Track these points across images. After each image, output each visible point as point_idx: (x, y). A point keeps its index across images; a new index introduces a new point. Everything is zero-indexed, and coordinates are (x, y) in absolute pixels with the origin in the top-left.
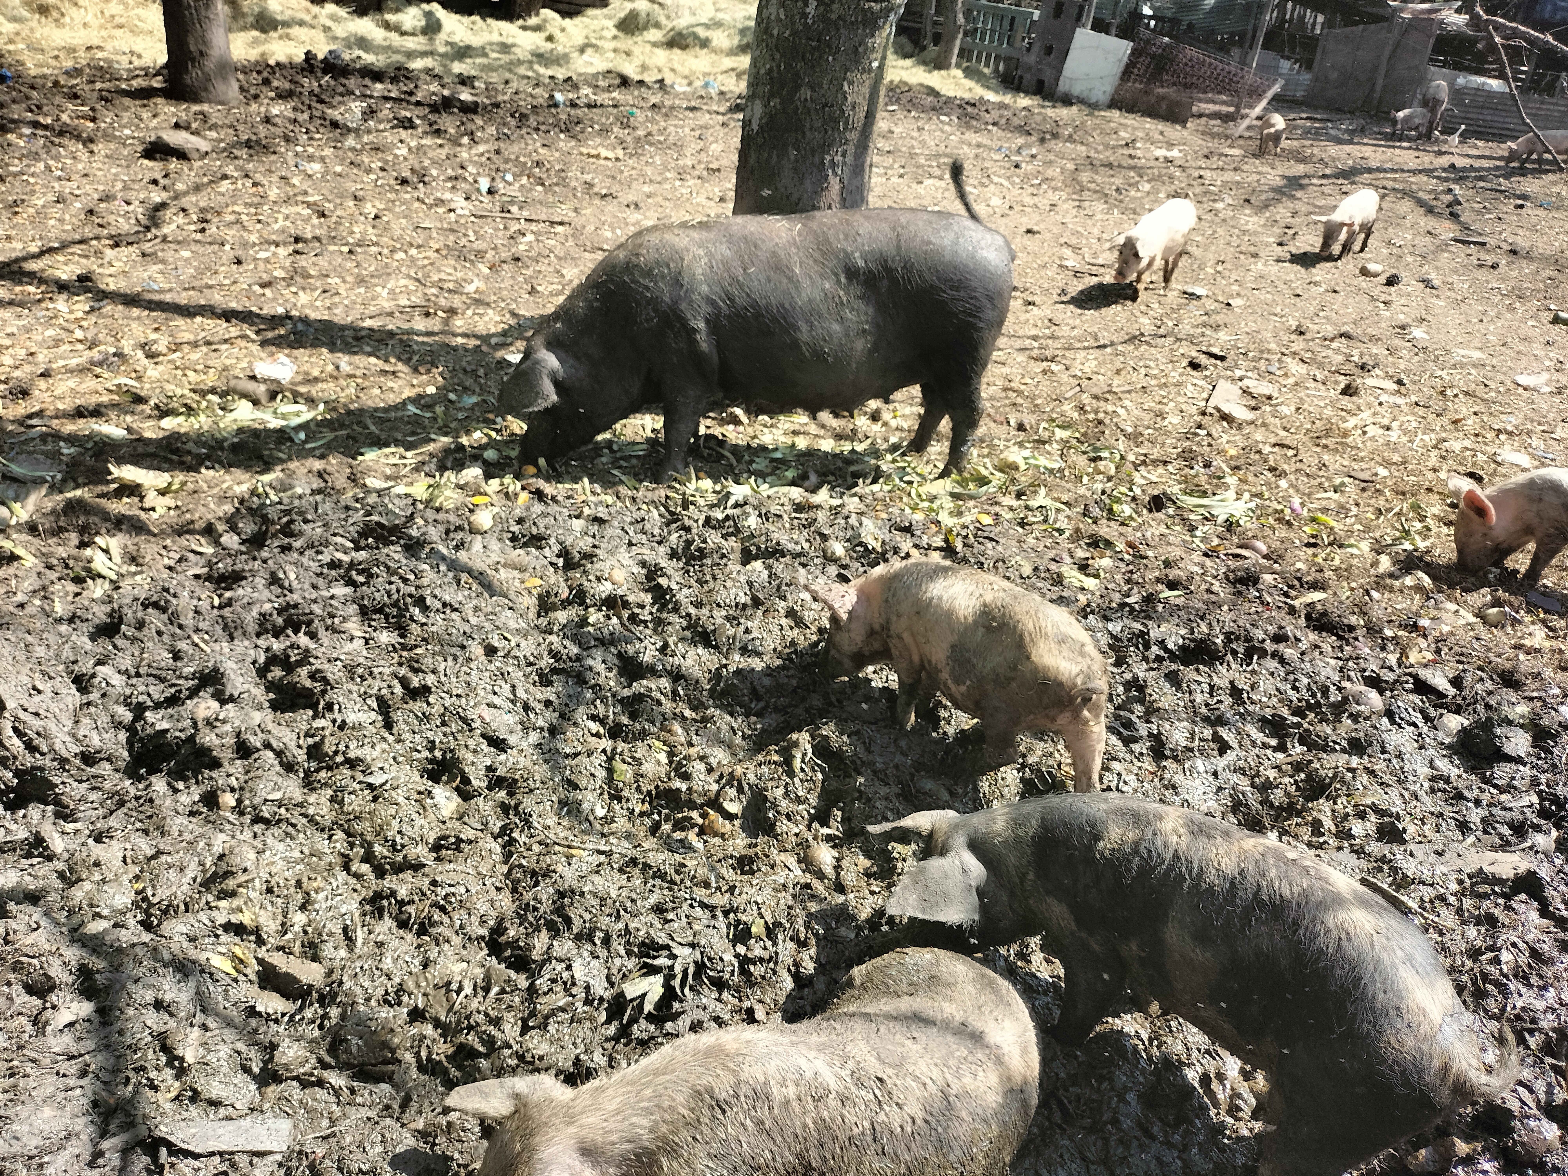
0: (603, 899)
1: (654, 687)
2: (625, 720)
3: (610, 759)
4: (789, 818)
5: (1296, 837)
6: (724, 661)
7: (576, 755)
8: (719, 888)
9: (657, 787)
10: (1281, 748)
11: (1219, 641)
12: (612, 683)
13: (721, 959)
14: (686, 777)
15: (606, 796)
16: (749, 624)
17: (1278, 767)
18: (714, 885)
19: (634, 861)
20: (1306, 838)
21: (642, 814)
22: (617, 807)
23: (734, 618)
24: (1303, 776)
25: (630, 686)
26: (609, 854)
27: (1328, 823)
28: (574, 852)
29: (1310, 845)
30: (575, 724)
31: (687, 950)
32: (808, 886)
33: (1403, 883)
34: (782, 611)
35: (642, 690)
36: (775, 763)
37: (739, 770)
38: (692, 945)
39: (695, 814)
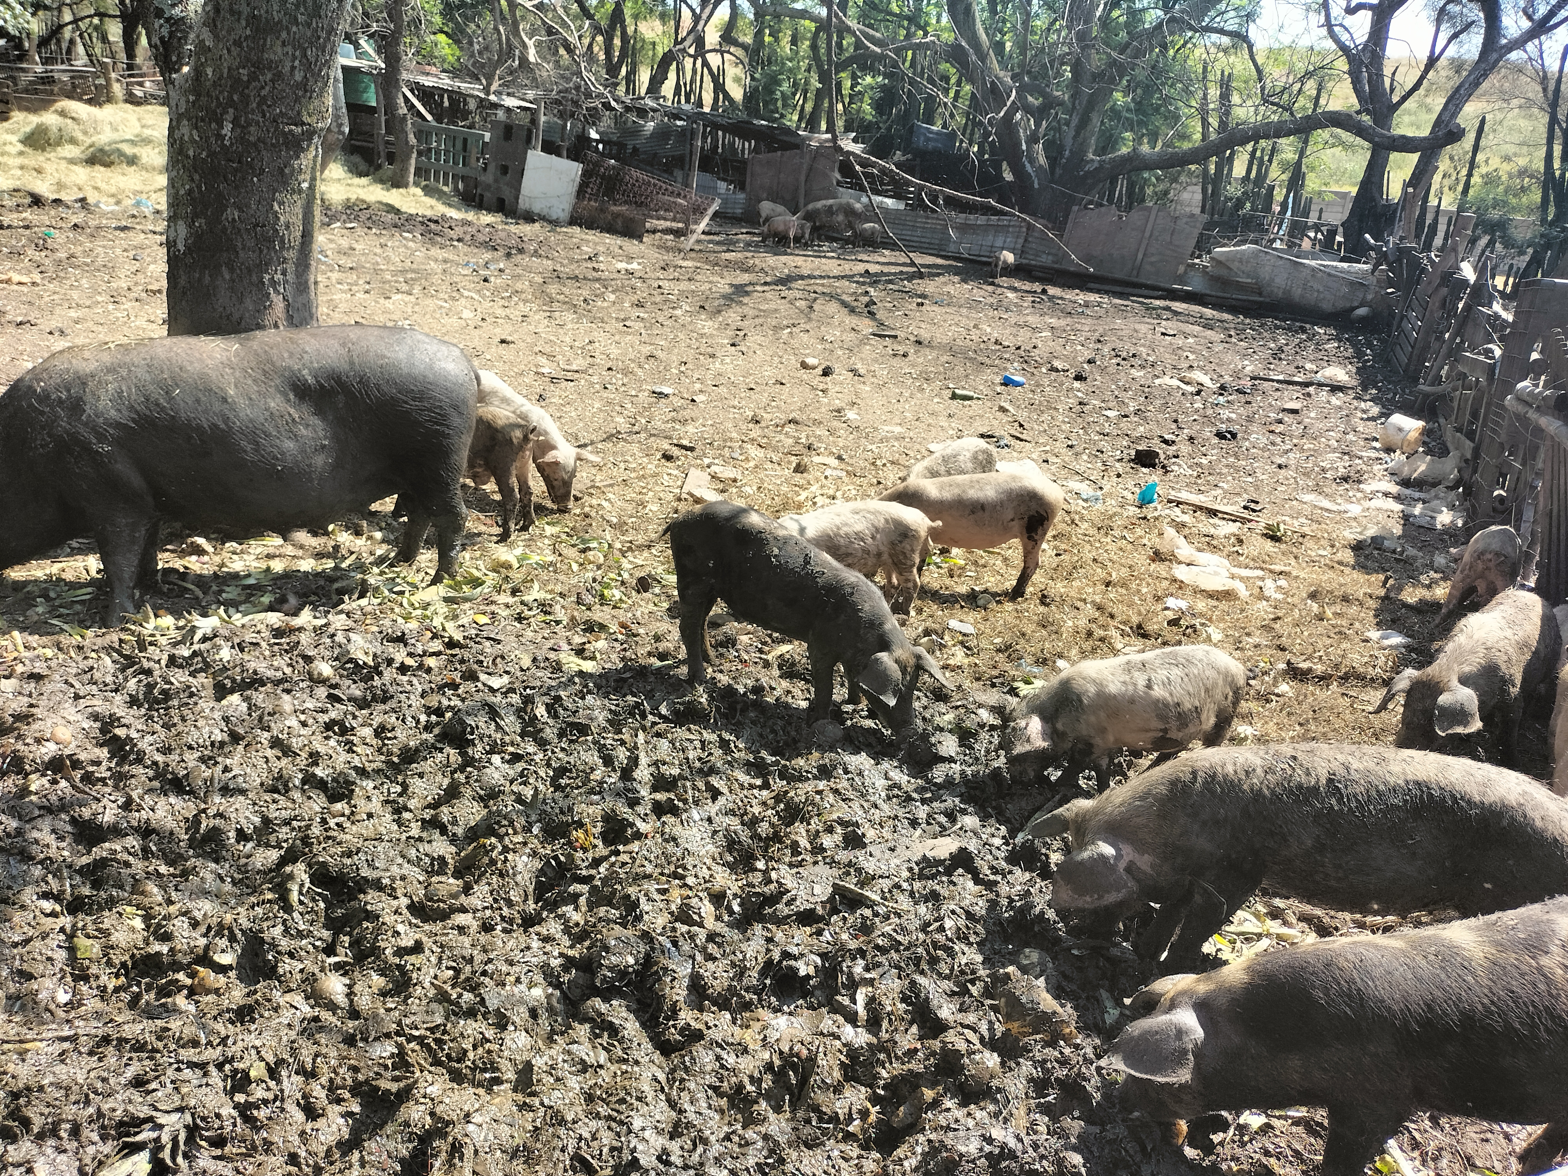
0: (68, 1089)
1: (119, 848)
2: (86, 891)
3: (71, 937)
4: (291, 955)
5: (778, 861)
6: (203, 806)
7: (27, 941)
8: (210, 1043)
9: (133, 956)
10: (766, 786)
11: (703, 700)
12: (66, 853)
13: (218, 1116)
14: (166, 937)
15: (69, 979)
16: (228, 762)
17: (764, 803)
18: (203, 1041)
19: (106, 1040)
20: (787, 860)
21: (117, 990)
22: (85, 988)
23: (210, 758)
24: (782, 806)
25: (89, 852)
26: (73, 1039)
27: (804, 843)
28: (28, 1046)
29: (791, 865)
30: (23, 907)
31: (175, 1116)
32: (316, 1019)
33: (867, 880)
34: (266, 742)
35: (104, 854)
36: (269, 901)
37: (229, 918)
38: (181, 1110)
39: (181, 976)
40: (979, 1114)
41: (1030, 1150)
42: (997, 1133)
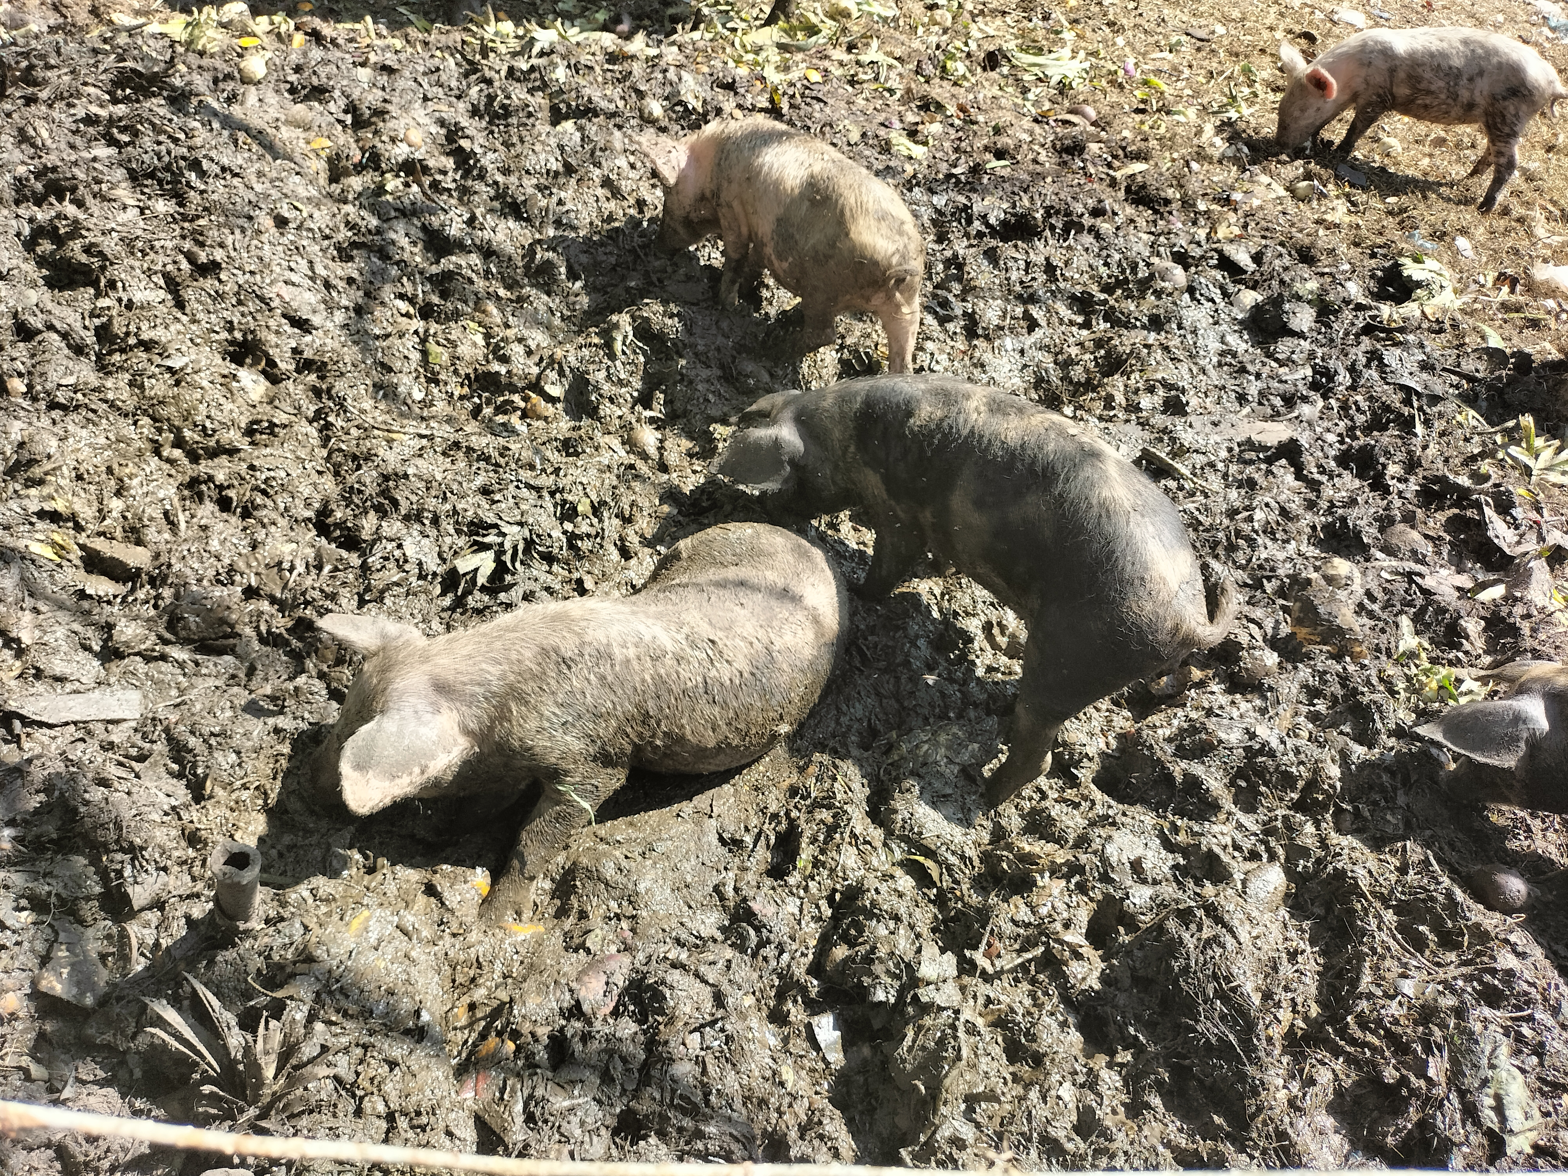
0: (428, 482)
1: (464, 264)
2: (435, 299)
3: (424, 341)
4: (611, 400)
5: (1089, 411)
6: (537, 236)
7: (387, 336)
8: (544, 470)
9: (475, 370)
10: (1087, 325)
11: (1038, 216)
12: (418, 259)
13: (550, 536)
14: (505, 360)
15: (423, 380)
16: (563, 194)
17: (1081, 344)
18: (539, 467)
19: (457, 445)
20: (1098, 412)
21: (462, 398)
22: (436, 391)
23: (546, 188)
24: (1102, 352)
25: (438, 262)
26: (431, 438)
27: (1120, 398)
28: (394, 436)
29: (1101, 418)
30: (382, 303)
31: (516, 528)
32: (632, 467)
33: (1180, 452)
34: (597, 180)
35: (451, 267)
36: (596, 345)
37: (559, 353)
38: (521, 524)
39: (516, 398)
40: (1244, 706)
41: (1291, 754)
42: (1262, 731)
